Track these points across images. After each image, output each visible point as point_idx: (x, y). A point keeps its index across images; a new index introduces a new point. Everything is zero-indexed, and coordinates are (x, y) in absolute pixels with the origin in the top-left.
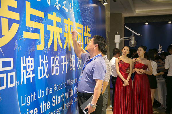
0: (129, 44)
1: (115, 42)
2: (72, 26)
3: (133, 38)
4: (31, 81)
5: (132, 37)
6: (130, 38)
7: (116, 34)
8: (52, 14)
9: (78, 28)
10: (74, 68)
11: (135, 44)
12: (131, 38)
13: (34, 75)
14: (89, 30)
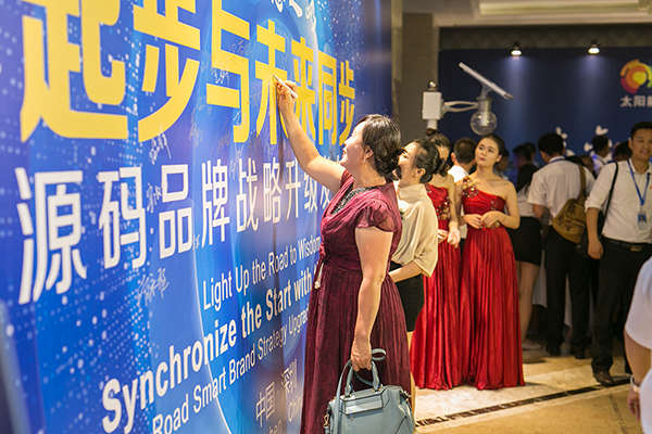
0: (472, 124)
1: (424, 117)
2: (311, 64)
3: (486, 105)
4: (223, 240)
5: (483, 103)
6: (476, 104)
7: (428, 88)
8: (267, 27)
9: (326, 69)
10: (314, 204)
11: (490, 124)
12: (479, 106)
13: (227, 220)
14: (350, 75)
